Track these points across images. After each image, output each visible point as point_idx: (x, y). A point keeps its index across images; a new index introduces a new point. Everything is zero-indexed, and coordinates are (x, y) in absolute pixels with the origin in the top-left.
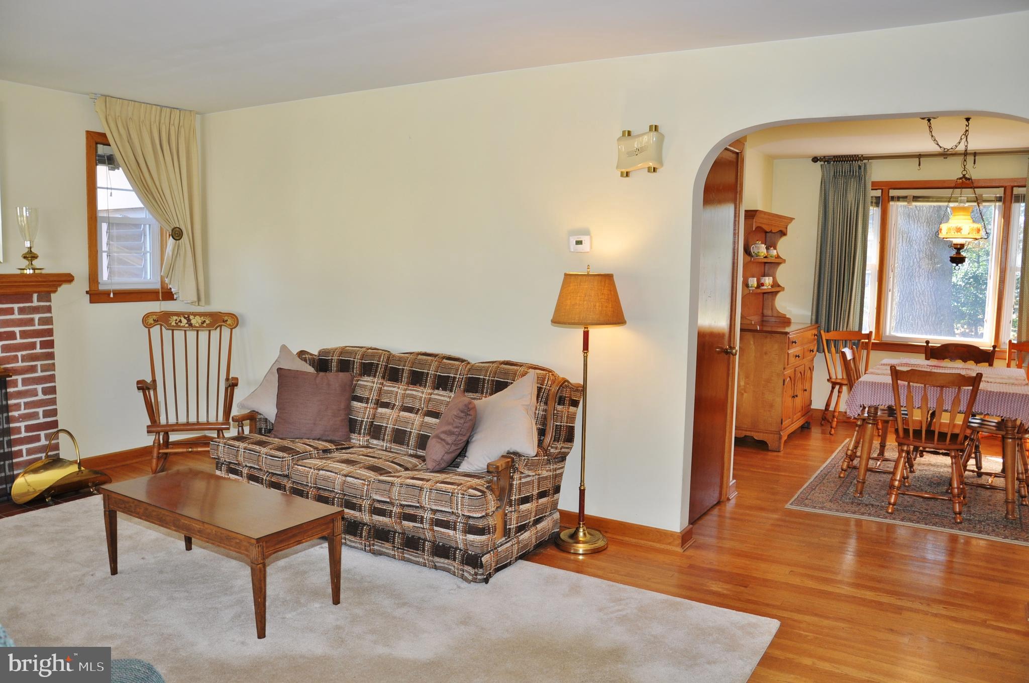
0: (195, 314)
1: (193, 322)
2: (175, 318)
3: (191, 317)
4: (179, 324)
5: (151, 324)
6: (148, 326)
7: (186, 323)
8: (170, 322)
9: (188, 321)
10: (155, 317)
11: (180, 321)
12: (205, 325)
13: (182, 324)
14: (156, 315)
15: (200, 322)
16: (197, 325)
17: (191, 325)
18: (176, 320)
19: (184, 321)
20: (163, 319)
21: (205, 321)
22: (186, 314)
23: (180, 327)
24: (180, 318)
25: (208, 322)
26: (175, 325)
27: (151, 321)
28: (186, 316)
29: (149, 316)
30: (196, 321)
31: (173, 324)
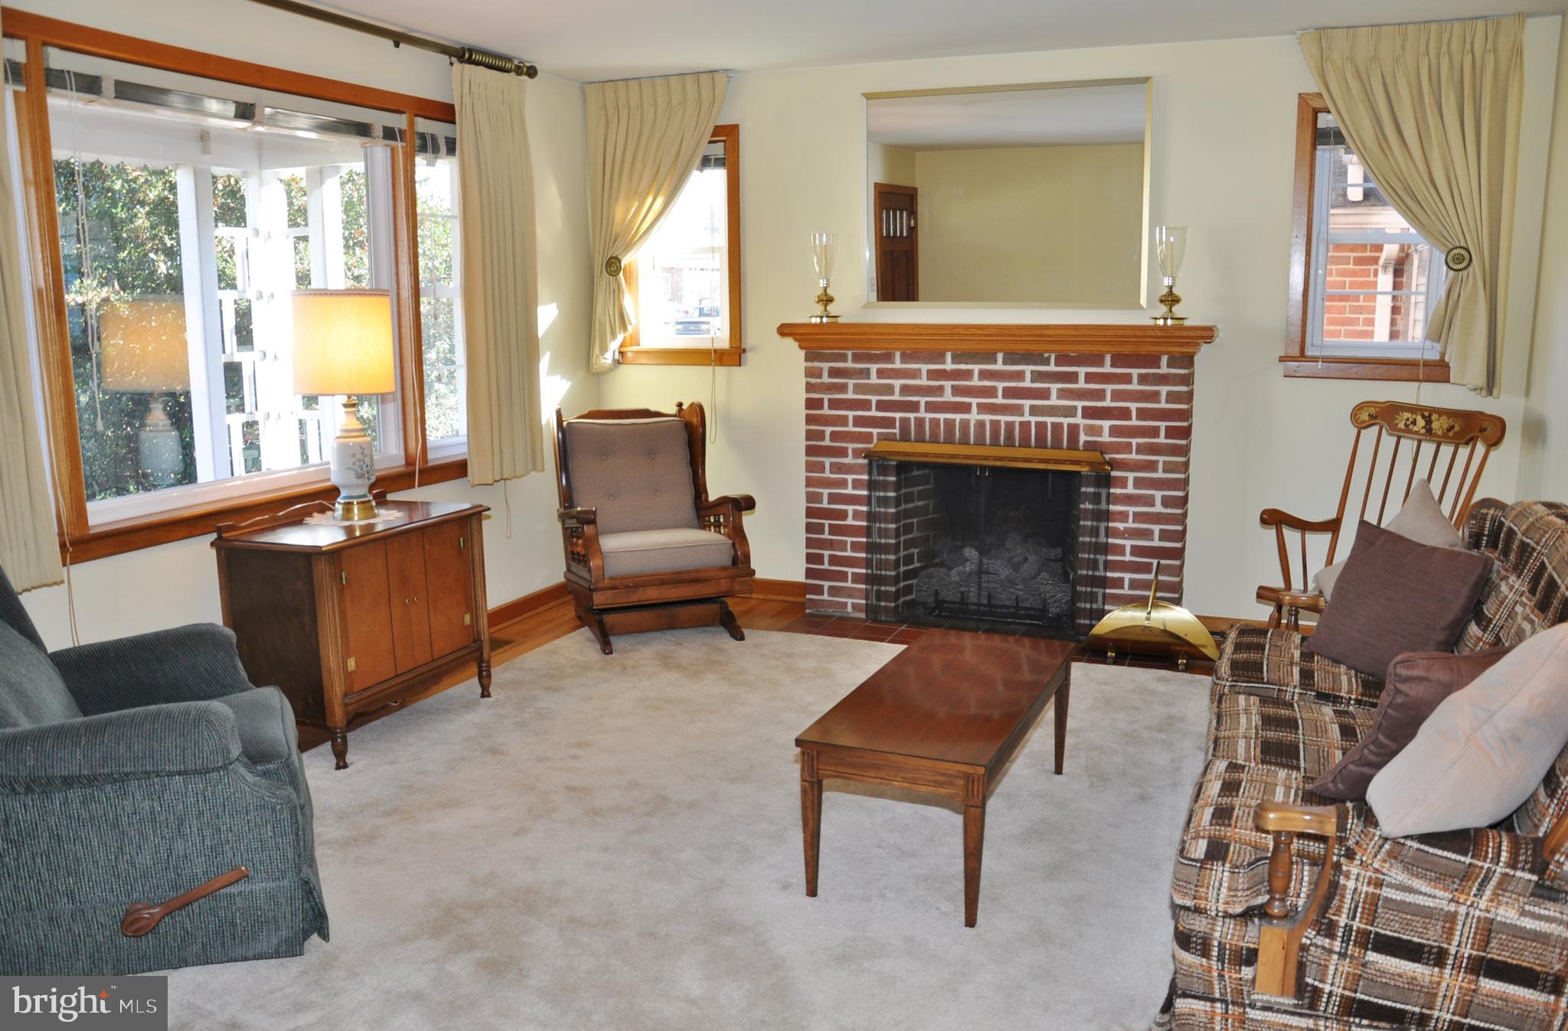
0: (1441, 412)
1: (1435, 425)
2: (1406, 415)
3: (1434, 417)
4: (1411, 427)
5: (1364, 421)
6: (1361, 426)
7: (1423, 428)
8: (1396, 422)
9: (1427, 424)
10: (1372, 410)
11: (1414, 423)
12: (1451, 434)
13: (1415, 429)
14: (1375, 407)
15: (1446, 426)
16: (1440, 433)
17: (1429, 431)
18: (1408, 419)
19: (1421, 422)
20: (1384, 415)
21: (1452, 427)
22: (1426, 410)
23: (1410, 432)
24: (1414, 416)
25: (1457, 428)
26: (1403, 427)
27: (1365, 416)
28: (1427, 414)
29: (1362, 408)
30: (1439, 425)
31: (1401, 425)
